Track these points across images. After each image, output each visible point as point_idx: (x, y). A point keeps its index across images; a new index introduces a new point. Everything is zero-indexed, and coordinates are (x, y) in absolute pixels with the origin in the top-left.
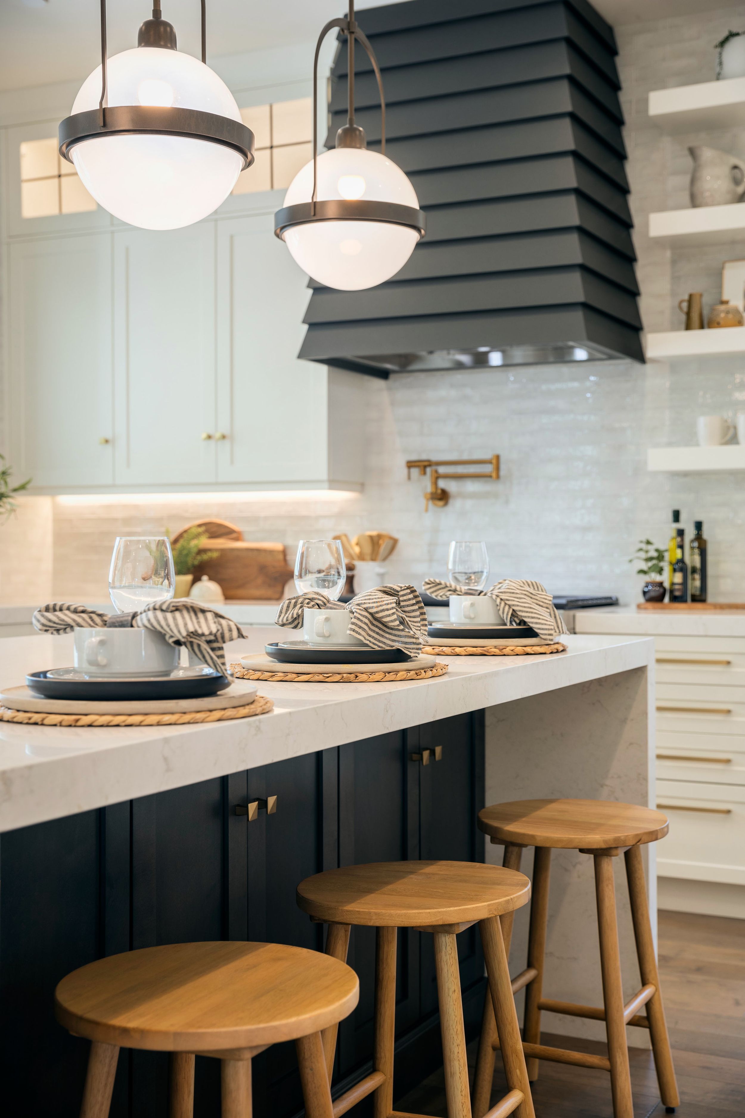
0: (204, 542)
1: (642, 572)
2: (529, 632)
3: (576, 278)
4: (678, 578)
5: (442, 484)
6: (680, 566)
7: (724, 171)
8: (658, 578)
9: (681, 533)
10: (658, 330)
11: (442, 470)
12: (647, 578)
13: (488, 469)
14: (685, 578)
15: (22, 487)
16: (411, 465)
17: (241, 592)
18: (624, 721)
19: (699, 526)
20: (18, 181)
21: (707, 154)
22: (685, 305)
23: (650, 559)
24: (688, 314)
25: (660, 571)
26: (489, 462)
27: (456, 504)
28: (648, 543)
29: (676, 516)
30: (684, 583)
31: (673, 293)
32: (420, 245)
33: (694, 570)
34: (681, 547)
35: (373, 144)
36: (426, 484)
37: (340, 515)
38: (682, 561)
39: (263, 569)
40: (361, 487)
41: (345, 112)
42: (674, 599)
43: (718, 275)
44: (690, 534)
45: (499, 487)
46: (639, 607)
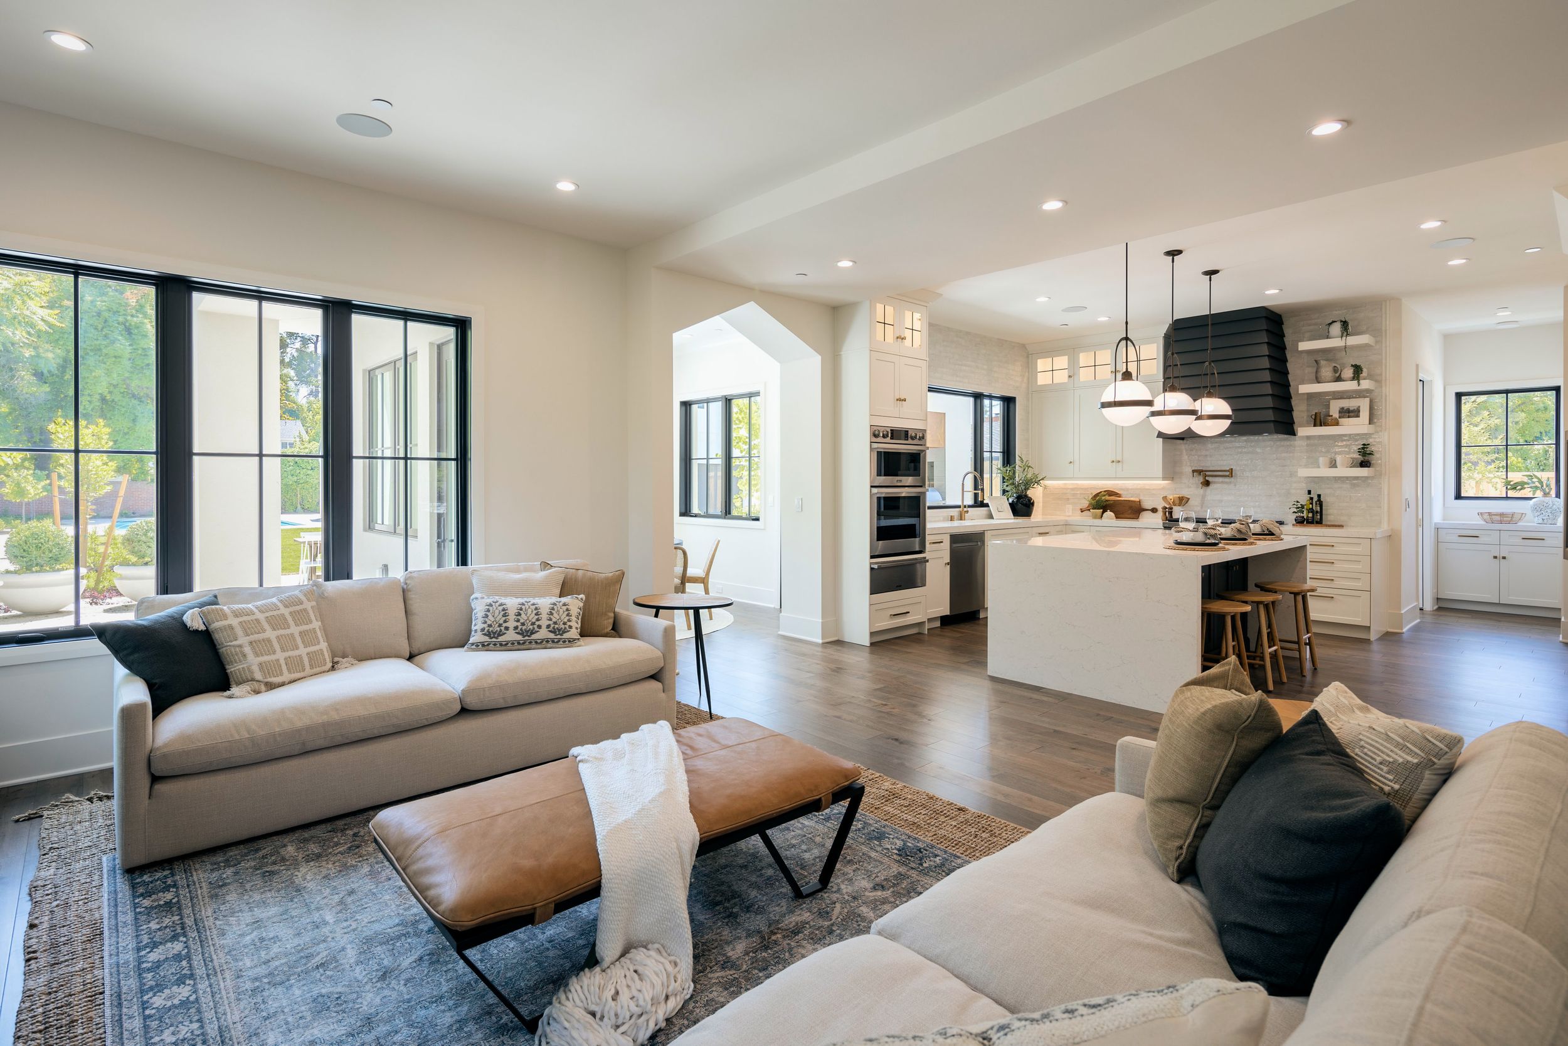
0: (1107, 498)
1: (1294, 512)
2: (1273, 534)
3: (1270, 412)
4: (1310, 515)
5: (1207, 478)
6: (1311, 510)
7: (1331, 369)
8: (1302, 515)
9: (1312, 499)
10: (1301, 426)
11: (1207, 473)
12: (1297, 514)
13: (1228, 473)
14: (1313, 515)
15: (1043, 479)
16: (1194, 471)
17: (1121, 516)
18: (1299, 561)
19: (1319, 496)
20: (1037, 372)
21: (1323, 363)
22: (1313, 417)
23: (1299, 508)
24: (1315, 420)
25: (1303, 512)
26: (1228, 471)
27: (1212, 486)
28: (1298, 502)
29: (1309, 492)
30: (1313, 517)
31: (1308, 411)
32: (1231, 423)
33: (1317, 512)
34: (1312, 504)
35: (1223, 398)
36: (1201, 479)
37: (1163, 489)
38: (1312, 508)
39: (1131, 507)
40: (1172, 479)
41: (1207, 387)
42: (1308, 522)
43: (1328, 406)
44: (1315, 499)
45: (1232, 480)
46: (1293, 525)
